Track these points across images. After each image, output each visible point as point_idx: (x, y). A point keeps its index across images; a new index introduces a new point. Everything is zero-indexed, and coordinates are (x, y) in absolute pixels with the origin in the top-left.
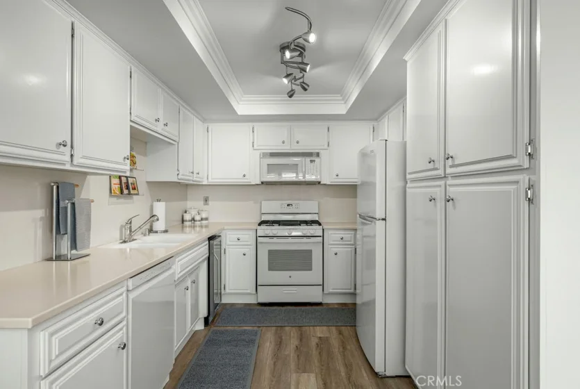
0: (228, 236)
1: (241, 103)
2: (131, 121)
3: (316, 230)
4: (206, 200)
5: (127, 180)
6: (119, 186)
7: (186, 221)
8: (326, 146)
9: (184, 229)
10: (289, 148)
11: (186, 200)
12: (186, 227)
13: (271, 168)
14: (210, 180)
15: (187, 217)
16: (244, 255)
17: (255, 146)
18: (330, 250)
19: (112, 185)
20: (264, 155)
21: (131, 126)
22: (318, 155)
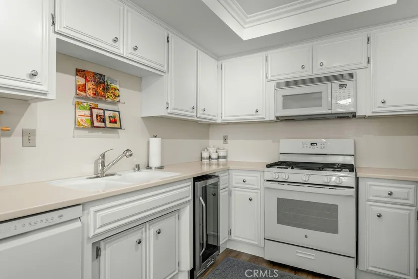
0: (234, 177)
1: (246, 26)
2: (56, 33)
3: (346, 178)
4: (225, 139)
5: (104, 113)
6: (89, 118)
7: (204, 159)
8: (365, 64)
9: (203, 166)
10: (310, 73)
11: (209, 139)
12: (204, 164)
13: (287, 100)
14: (224, 118)
15: (205, 155)
16: (250, 200)
17: (269, 78)
18: (368, 210)
19: (77, 116)
20: (279, 86)
21: (57, 39)
22: (351, 76)
